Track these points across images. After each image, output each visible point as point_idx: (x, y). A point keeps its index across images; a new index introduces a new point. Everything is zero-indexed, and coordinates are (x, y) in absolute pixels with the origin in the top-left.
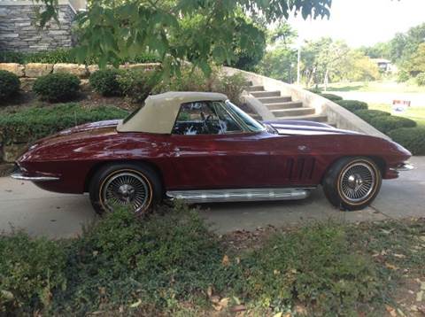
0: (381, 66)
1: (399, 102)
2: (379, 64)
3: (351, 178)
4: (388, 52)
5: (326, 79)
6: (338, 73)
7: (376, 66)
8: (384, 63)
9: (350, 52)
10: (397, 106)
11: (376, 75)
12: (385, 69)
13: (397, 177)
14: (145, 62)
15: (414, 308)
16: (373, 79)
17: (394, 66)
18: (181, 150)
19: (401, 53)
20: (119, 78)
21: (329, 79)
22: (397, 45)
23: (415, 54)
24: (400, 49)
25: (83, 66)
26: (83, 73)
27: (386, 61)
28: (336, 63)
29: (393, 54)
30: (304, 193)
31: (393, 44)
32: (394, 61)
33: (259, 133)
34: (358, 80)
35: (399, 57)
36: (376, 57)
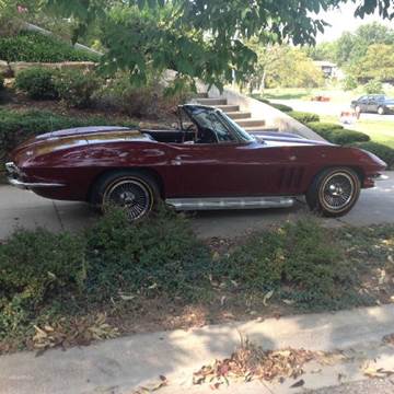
0: (325, 71)
1: (347, 114)
2: (323, 67)
3: (332, 187)
4: (333, 54)
5: (262, 85)
6: (277, 77)
7: (320, 69)
8: (328, 67)
9: (290, 53)
10: (345, 118)
11: (319, 81)
12: (329, 74)
13: (372, 186)
14: (76, 60)
15: (377, 288)
16: (316, 86)
17: (340, 70)
18: (182, 158)
19: (348, 56)
20: (54, 80)
21: (265, 83)
22: (344, 46)
23: (363, 58)
24: (348, 50)
25: (5, 63)
26: (5, 71)
27: (331, 65)
28: (274, 65)
29: (339, 56)
30: (291, 201)
31: (340, 44)
32: (340, 65)
33: (251, 143)
34: (299, 87)
35: (346, 60)
36: (320, 60)
